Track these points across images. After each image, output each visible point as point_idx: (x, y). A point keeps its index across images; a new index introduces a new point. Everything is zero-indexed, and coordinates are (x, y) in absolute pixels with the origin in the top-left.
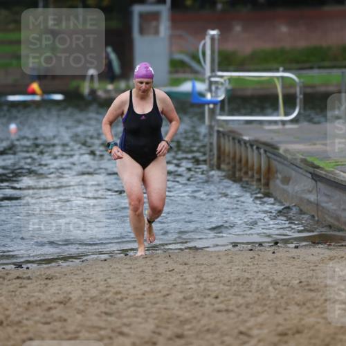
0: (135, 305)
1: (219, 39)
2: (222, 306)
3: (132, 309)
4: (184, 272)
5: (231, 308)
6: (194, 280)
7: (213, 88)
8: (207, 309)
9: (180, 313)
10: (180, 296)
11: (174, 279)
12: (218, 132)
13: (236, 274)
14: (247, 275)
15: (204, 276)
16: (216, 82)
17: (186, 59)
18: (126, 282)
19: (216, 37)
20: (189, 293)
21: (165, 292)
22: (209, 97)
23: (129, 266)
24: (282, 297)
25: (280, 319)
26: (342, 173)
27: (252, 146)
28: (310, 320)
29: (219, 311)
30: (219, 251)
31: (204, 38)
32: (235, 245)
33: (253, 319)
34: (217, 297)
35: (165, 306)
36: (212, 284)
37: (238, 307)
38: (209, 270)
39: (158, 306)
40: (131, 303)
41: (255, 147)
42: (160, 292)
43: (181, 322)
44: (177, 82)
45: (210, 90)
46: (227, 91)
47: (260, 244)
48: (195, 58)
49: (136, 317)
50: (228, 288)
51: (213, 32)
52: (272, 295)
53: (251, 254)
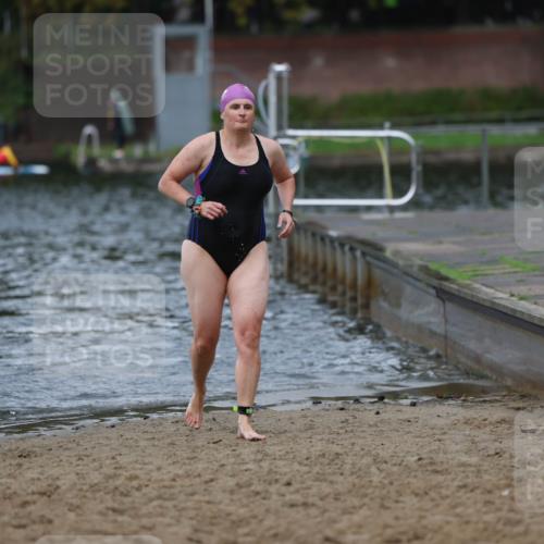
0: (159, 497)
1: (290, 79)
2: (298, 498)
3: (155, 503)
4: (237, 445)
5: (310, 500)
6: (253, 457)
8: (274, 502)
9: (231, 509)
10: (231, 482)
11: (222, 454)
13: (319, 447)
14: (338, 449)
15: (269, 450)
16: (286, 147)
18: (146, 460)
19: (285, 75)
20: (245, 478)
21: (208, 477)
23: (150, 436)
24: (391, 483)
25: (387, 517)
26: (484, 288)
27: (342, 245)
28: (436, 519)
29: (292, 506)
30: (292, 411)
31: (265, 76)
32: (317, 401)
33: (346, 518)
34: (289, 484)
35: (207, 498)
36: (281, 463)
37: (322, 499)
38: (276, 441)
39: (196, 497)
40: (155, 493)
41: (347, 248)
42: (199, 475)
43: (233, 522)
46: (303, 161)
47: (357, 400)
49: (162, 515)
50: (306, 469)
51: (280, 68)
52: (376, 479)
53: (342, 415)
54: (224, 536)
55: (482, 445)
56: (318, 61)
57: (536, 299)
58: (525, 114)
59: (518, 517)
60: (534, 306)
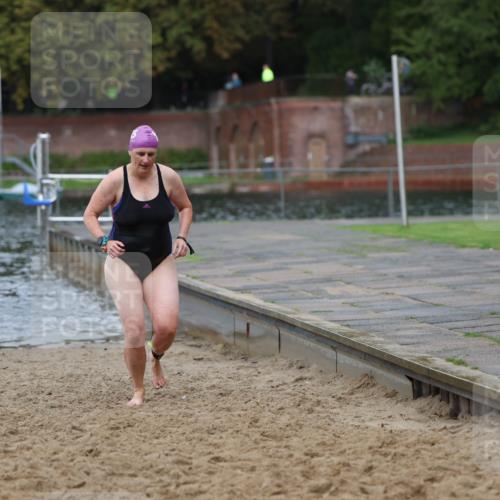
1: (50, 143)
2: (56, 402)
4: (18, 370)
5: (64, 404)
6: (28, 377)
7: (45, 189)
8: (41, 405)
9: (15, 410)
10: (14, 394)
11: (8, 376)
12: (51, 233)
13: (69, 371)
14: (79, 372)
15: (38, 373)
16: (48, 185)
17: (18, 162)
19: (47, 141)
20: (23, 390)
22: (41, 198)
24: (114, 393)
25: (111, 414)
27: (83, 246)
29: (52, 407)
30: (53, 349)
31: (35, 141)
33: (85, 415)
34: (50, 394)
36: (45, 381)
37: (70, 403)
38: (42, 367)
41: (86, 247)
43: (15, 418)
44: (10, 184)
45: (41, 192)
46: (59, 193)
47: (92, 341)
48: (27, 160)
50: (60, 384)
51: (44, 136)
52: (104, 390)
53: (84, 351)
54: (10, 426)
55: (170, 369)
56: (68, 132)
57: (203, 278)
58: (195, 165)
59: (191, 412)
60: (201, 283)
